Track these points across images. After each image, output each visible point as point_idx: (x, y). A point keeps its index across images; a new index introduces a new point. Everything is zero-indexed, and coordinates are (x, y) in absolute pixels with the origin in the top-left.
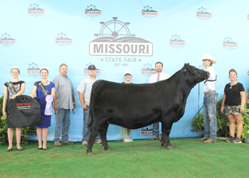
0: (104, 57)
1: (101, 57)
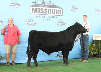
0: (38, 16)
1: (36, 15)
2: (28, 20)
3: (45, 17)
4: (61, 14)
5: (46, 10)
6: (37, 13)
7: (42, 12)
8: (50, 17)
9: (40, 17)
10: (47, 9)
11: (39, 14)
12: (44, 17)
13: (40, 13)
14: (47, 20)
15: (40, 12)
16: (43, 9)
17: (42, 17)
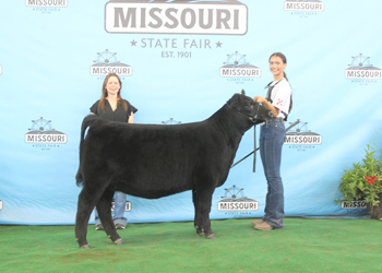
2: (95, 57)
3: (170, 43)
4: (242, 29)
5: (172, 13)
6: (133, 30)
7: (155, 22)
8: (190, 42)
9: (148, 42)
10: (176, 11)
11: (143, 30)
12: (163, 43)
13: (148, 29)
14: (175, 54)
15: (147, 23)
16: (160, 11)
17: (154, 43)
